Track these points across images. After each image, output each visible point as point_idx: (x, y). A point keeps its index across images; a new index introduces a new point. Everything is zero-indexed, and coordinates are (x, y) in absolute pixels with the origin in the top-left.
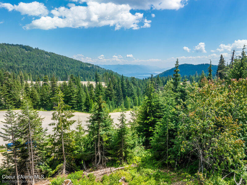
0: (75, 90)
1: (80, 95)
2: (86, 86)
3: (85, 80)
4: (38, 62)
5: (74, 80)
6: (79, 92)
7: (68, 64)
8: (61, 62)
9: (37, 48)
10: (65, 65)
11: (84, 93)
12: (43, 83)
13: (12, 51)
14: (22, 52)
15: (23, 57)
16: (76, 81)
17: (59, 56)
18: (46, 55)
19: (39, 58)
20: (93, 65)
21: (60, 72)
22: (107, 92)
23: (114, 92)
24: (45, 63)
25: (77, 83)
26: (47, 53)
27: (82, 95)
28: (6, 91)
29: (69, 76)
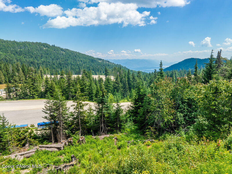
0: (87, 83)
1: (92, 88)
2: (97, 80)
3: (96, 74)
4: (55, 57)
5: (86, 74)
6: (90, 85)
7: (81, 59)
8: (75, 57)
9: (53, 45)
10: (78, 60)
11: (95, 86)
12: (60, 77)
13: (32, 48)
14: (41, 49)
15: (42, 54)
16: (88, 75)
17: (73, 52)
18: (62, 52)
19: (56, 54)
20: (103, 60)
21: (74, 66)
22: (115, 85)
23: (121, 85)
24: (60, 59)
25: (89, 77)
26: (62, 50)
27: (93, 88)
28: (31, 84)
29: (82, 70)
